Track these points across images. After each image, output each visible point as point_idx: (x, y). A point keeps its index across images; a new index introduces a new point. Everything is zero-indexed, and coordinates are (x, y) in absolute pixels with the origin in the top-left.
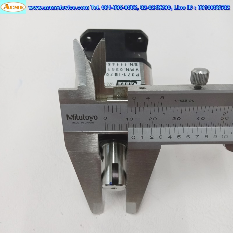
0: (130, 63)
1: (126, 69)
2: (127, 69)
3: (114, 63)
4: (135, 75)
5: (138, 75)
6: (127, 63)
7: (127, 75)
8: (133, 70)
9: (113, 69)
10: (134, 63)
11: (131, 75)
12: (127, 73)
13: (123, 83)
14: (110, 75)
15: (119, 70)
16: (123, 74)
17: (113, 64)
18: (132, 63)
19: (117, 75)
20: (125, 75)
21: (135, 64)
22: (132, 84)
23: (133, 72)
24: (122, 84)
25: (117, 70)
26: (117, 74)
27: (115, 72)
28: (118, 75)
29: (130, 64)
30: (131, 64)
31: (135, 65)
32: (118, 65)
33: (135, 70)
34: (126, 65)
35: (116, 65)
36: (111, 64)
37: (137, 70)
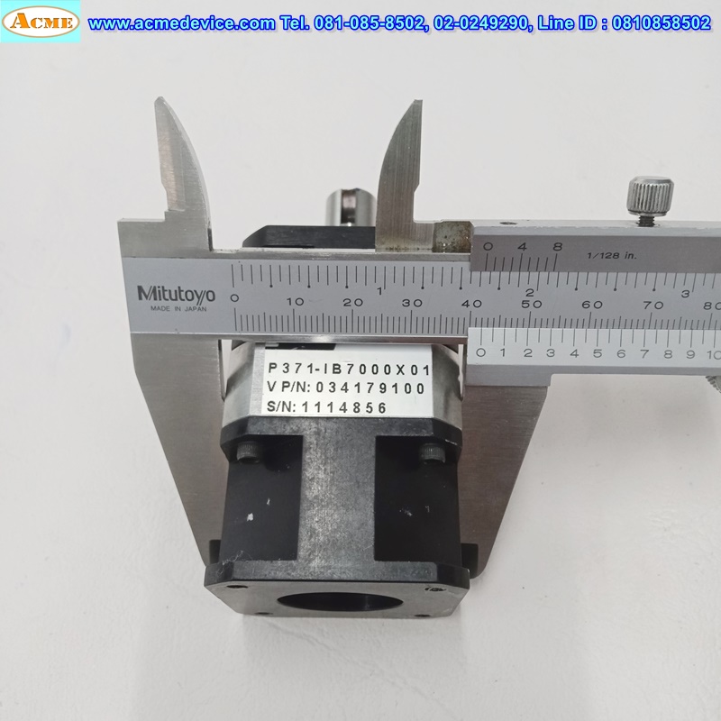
0: (291, 414)
1: (307, 388)
2: (303, 390)
3: (341, 414)
4: (281, 368)
5: (272, 366)
6: (299, 411)
7: (304, 369)
8: (285, 385)
9: (346, 390)
10: (279, 413)
11: (293, 368)
12: (303, 376)
14: (356, 369)
15: (327, 387)
16: (317, 370)
17: (345, 410)
18: (286, 413)
19: (334, 369)
20: (311, 366)
21: (273, 410)
23: (286, 377)
25: (333, 387)
26: (334, 372)
27: (339, 380)
28: (330, 369)
29: (292, 408)
30: (289, 410)
31: (276, 406)
32: (331, 404)
33: (279, 386)
34: (305, 404)
35: (337, 406)
36: (350, 407)
37: (272, 386)
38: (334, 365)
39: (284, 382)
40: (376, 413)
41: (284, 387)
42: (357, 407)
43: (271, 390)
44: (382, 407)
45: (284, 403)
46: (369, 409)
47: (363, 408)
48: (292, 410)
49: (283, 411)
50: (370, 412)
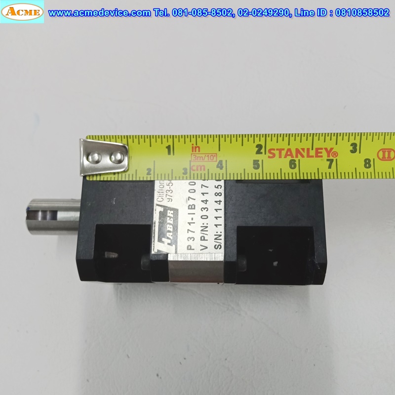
0: (223, 234)
1: (205, 225)
2: (207, 227)
3: (223, 203)
4: (191, 242)
5: (189, 248)
6: (221, 229)
7: (191, 228)
8: (203, 239)
9: (207, 201)
10: (222, 242)
12: (197, 228)
13: (172, 219)
14: (192, 195)
15: (204, 213)
16: (192, 219)
17: (220, 201)
18: (222, 237)
19: (192, 209)
20: (189, 223)
21: (220, 245)
22: (168, 236)
23: (198, 238)
24: (168, 218)
25: (204, 209)
26: (194, 209)
27: (199, 205)
28: (192, 211)
29: (219, 233)
30: (220, 236)
31: (218, 244)
32: (216, 210)
33: (204, 243)
34: (216, 225)
35: (217, 206)
36: (218, 198)
37: (204, 248)
38: (189, 209)
39: (201, 240)
40: (222, 183)
41: (204, 240)
42: (217, 194)
43: (207, 248)
45: (216, 239)
46: (219, 187)
47: (218, 191)
48: (220, 234)
49: (221, 239)
50: (221, 186)
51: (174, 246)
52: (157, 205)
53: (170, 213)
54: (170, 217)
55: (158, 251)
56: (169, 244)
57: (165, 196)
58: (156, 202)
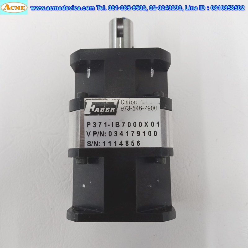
0: (98, 147)
1: (105, 135)
2: (103, 135)
3: (120, 146)
4: (92, 125)
5: (88, 124)
6: (102, 146)
7: (103, 125)
8: (95, 133)
9: (122, 135)
10: (93, 147)
12: (103, 128)
13: (108, 111)
14: (126, 124)
15: (113, 134)
16: (109, 125)
17: (122, 145)
18: (96, 147)
19: (116, 124)
20: (106, 123)
21: (90, 145)
22: (97, 109)
23: (95, 129)
24: (109, 108)
25: (116, 134)
26: (116, 126)
27: (119, 130)
28: (114, 125)
30: (97, 145)
31: (91, 143)
32: (115, 142)
33: (92, 134)
34: (104, 142)
35: (118, 143)
36: (124, 143)
37: (89, 134)
38: (116, 123)
40: (136, 146)
42: (127, 143)
43: (88, 136)
44: (138, 143)
45: (95, 142)
47: (130, 143)
48: (98, 145)
49: (94, 146)
50: (133, 145)
51: (90, 113)
52: (119, 100)
53: (113, 109)
54: (110, 110)
55: (86, 103)
56: (91, 109)
57: (126, 105)
58: (121, 99)
